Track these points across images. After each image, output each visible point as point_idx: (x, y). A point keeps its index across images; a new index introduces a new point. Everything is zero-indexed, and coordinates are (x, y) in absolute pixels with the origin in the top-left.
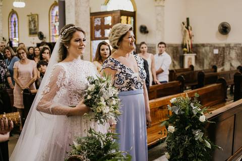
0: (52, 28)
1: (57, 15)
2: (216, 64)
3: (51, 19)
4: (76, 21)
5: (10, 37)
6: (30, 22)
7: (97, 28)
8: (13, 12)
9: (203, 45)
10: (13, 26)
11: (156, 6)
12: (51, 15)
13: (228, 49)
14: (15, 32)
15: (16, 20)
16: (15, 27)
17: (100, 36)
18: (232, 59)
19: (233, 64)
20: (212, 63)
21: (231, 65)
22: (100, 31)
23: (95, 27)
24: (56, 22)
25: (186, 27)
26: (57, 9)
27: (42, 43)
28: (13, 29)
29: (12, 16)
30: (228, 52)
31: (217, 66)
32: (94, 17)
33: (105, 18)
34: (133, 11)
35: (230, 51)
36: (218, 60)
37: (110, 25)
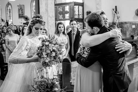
2: (134, 34)
3: (32, 8)
4: (46, 9)
5: (7, 19)
6: (19, 10)
7: (60, 13)
8: (9, 4)
9: (126, 23)
10: (9, 12)
12: (32, 5)
14: (10, 16)
15: (11, 8)
16: (10, 13)
17: (62, 18)
20: (131, 34)
22: (62, 15)
25: (115, 12)
31: (134, 36)
32: (58, 7)
33: (65, 7)
34: (82, 2)
36: (135, 31)
37: (68, 11)
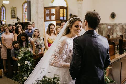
0: (24, 15)
1: (26, 8)
2: (110, 34)
3: (23, 10)
4: (36, 11)
5: (1, 19)
6: (12, 12)
7: (47, 15)
8: (3, 6)
9: (102, 24)
10: (3, 13)
11: (78, 4)
12: (23, 8)
13: (115, 26)
14: (4, 17)
15: (5, 10)
16: (4, 14)
17: (49, 19)
18: (117, 31)
19: (118, 34)
20: (107, 33)
21: (117, 34)
22: (49, 16)
23: (46, 14)
24: (25, 11)
26: (26, 5)
27: (18, 22)
28: (3, 15)
29: (2, 8)
30: (115, 28)
31: (110, 35)
32: (45, 9)
33: (52, 10)
34: (66, 6)
35: (116, 27)
36: (110, 31)
37: (54, 13)
